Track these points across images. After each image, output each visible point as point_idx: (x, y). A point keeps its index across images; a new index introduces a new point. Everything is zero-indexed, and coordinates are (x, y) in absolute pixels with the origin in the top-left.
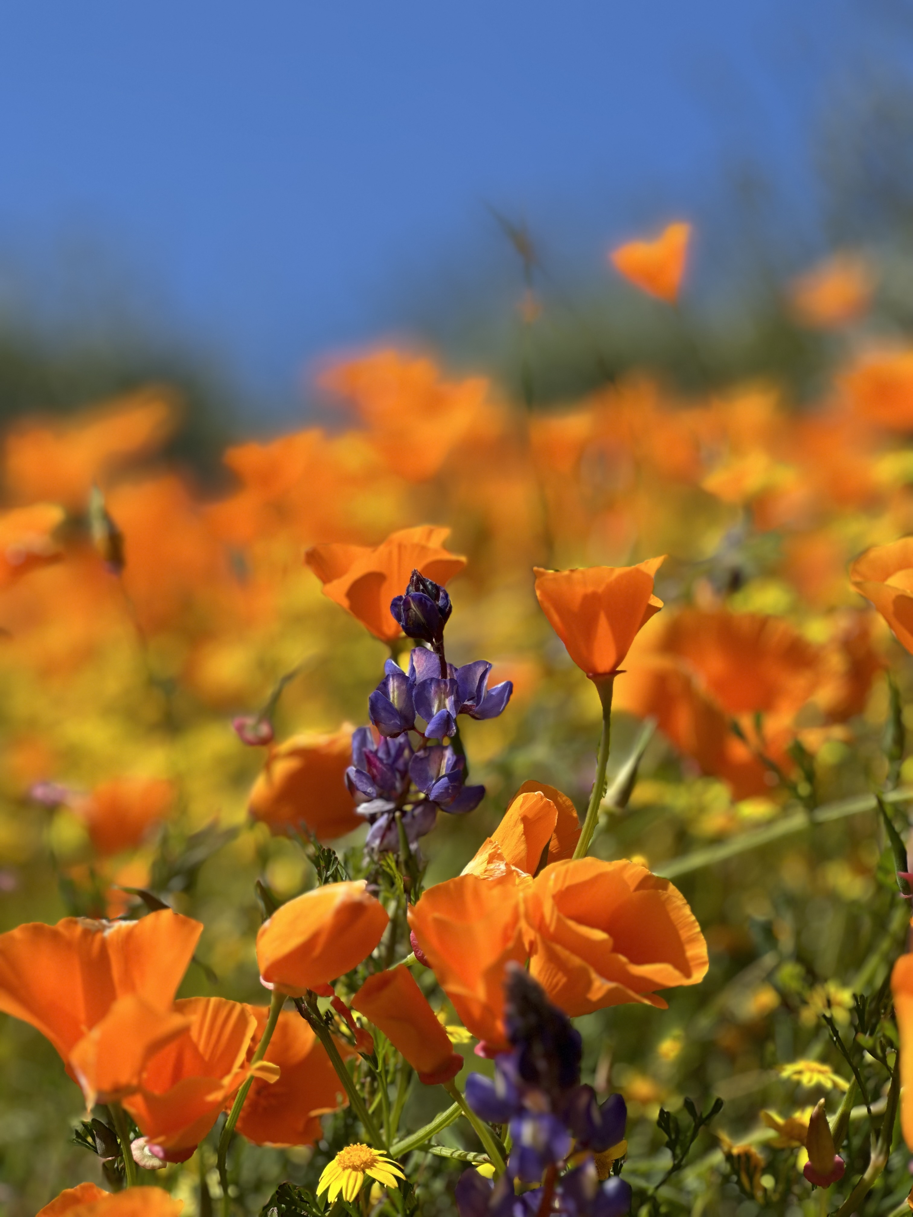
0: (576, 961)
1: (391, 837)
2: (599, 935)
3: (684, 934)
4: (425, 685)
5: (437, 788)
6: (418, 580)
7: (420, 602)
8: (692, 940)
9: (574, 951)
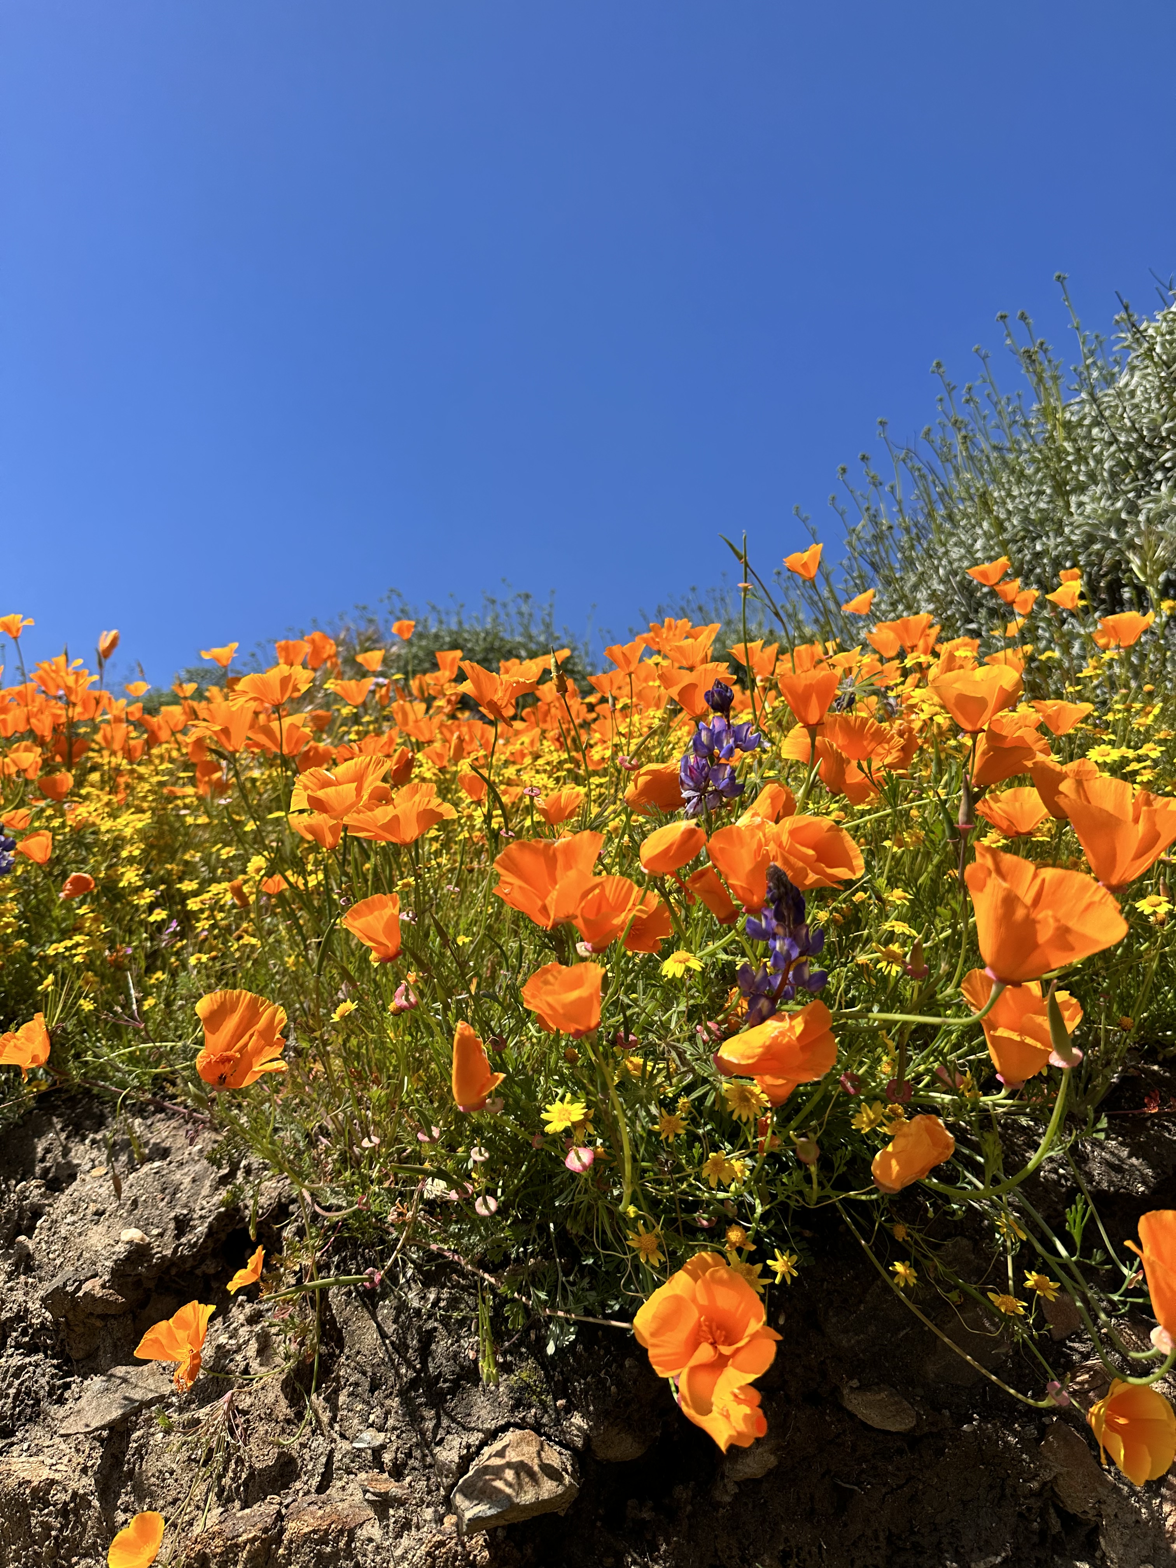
0: (801, 864)
1: (699, 808)
2: (811, 852)
3: (852, 854)
4: (720, 733)
5: (723, 784)
6: (718, 683)
7: (719, 693)
8: (856, 857)
9: (800, 859)
